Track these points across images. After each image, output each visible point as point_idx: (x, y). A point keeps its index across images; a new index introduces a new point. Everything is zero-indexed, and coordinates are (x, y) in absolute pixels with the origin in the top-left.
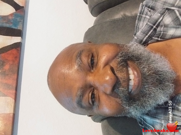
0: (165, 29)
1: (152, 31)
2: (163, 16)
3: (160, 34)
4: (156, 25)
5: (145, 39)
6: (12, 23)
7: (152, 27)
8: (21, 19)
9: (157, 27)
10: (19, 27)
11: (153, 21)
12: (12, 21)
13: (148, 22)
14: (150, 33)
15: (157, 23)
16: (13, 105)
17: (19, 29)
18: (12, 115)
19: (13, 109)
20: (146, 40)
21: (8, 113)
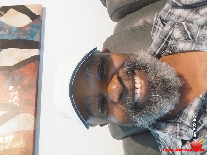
0: (176, 42)
1: (164, 43)
2: (173, 28)
3: (172, 47)
4: (167, 38)
5: (158, 51)
6: (28, 34)
7: (164, 40)
8: (38, 30)
9: (169, 39)
10: (36, 39)
11: (165, 34)
12: (29, 33)
13: (160, 34)
14: (162, 46)
15: (168, 36)
16: (33, 122)
17: (36, 40)
18: (32, 132)
19: (33, 126)
20: (159, 53)
21: (29, 130)
